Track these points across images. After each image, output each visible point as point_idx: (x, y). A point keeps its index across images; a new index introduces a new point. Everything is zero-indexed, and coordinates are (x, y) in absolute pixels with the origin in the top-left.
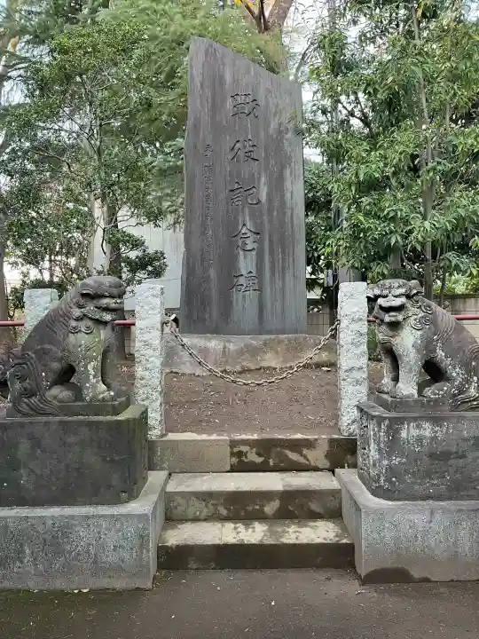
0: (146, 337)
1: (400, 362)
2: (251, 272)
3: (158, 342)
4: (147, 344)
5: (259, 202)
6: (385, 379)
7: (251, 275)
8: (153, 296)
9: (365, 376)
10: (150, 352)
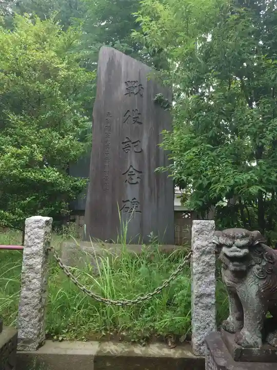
0: (31, 262)
1: (244, 310)
2: (135, 199)
3: (40, 266)
4: (31, 267)
5: (141, 151)
6: (230, 316)
7: (135, 201)
8: (39, 227)
9: (213, 301)
10: (32, 275)
